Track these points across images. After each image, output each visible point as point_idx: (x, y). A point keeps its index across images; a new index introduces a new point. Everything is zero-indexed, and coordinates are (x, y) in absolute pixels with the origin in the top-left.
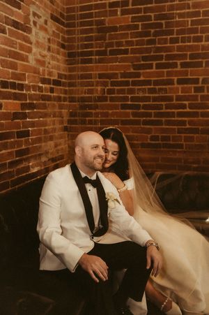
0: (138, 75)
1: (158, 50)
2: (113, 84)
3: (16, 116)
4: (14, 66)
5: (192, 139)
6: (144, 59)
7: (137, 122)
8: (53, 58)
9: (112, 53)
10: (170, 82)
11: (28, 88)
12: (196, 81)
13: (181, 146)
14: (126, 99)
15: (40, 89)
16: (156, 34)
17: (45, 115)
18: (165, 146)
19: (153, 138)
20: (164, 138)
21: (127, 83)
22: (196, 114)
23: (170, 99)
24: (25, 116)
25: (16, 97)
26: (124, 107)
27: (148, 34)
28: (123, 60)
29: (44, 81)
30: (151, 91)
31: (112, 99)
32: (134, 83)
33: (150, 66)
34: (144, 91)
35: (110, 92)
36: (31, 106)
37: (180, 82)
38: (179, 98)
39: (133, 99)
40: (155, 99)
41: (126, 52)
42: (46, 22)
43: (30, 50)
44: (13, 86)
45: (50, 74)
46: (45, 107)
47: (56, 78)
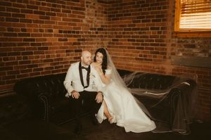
0: (135, 25)
1: (143, 14)
2: (125, 29)
3: (75, 44)
5: (155, 57)
6: (138, 18)
7: (134, 48)
9: (125, 15)
10: (148, 29)
11: (82, 32)
12: (158, 29)
13: (151, 60)
14: (129, 36)
15: (90, 33)
16: (142, 6)
18: (146, 59)
19: (141, 56)
20: (145, 56)
21: (130, 29)
22: (158, 45)
23: (147, 37)
24: (79, 44)
25: (75, 36)
26: (129, 40)
27: (138, 6)
28: (129, 19)
29: (92, 29)
30: (140, 33)
31: (124, 37)
32: (134, 29)
33: (139, 21)
34: (136, 33)
35: (124, 33)
36: (83, 40)
37: (152, 29)
38: (151, 37)
39: (132, 37)
40: (141, 37)
41: (130, 15)
42: (94, 4)
43: (84, 17)
44: (74, 32)
47: (100, 27)
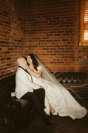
0: (48, 38)
1: (55, 29)
2: (40, 41)
3: (6, 52)
4: (5, 36)
5: (67, 60)
6: (50, 32)
7: (48, 55)
8: (19, 33)
9: (39, 30)
10: (59, 41)
11: (10, 43)
12: (68, 40)
13: (63, 63)
14: (44, 46)
15: (14, 43)
16: (54, 24)
17: (16, 52)
18: (58, 62)
19: (54, 60)
20: (57, 60)
21: (44, 41)
22: (68, 52)
23: (59, 46)
25: (6, 46)
26: (43, 49)
27: (51, 24)
28: (43, 33)
29: (16, 41)
30: (53, 43)
31: (39, 47)
32: (47, 41)
33: (52, 35)
34: (50, 43)
35: (39, 44)
36: (11, 49)
37: (62, 40)
38: (62, 46)
39: (47, 46)
40: (54, 46)
41: (44, 30)
42: (16, 20)
43: (11, 30)
45: (18, 38)
46: (16, 49)
47: (20, 39)
